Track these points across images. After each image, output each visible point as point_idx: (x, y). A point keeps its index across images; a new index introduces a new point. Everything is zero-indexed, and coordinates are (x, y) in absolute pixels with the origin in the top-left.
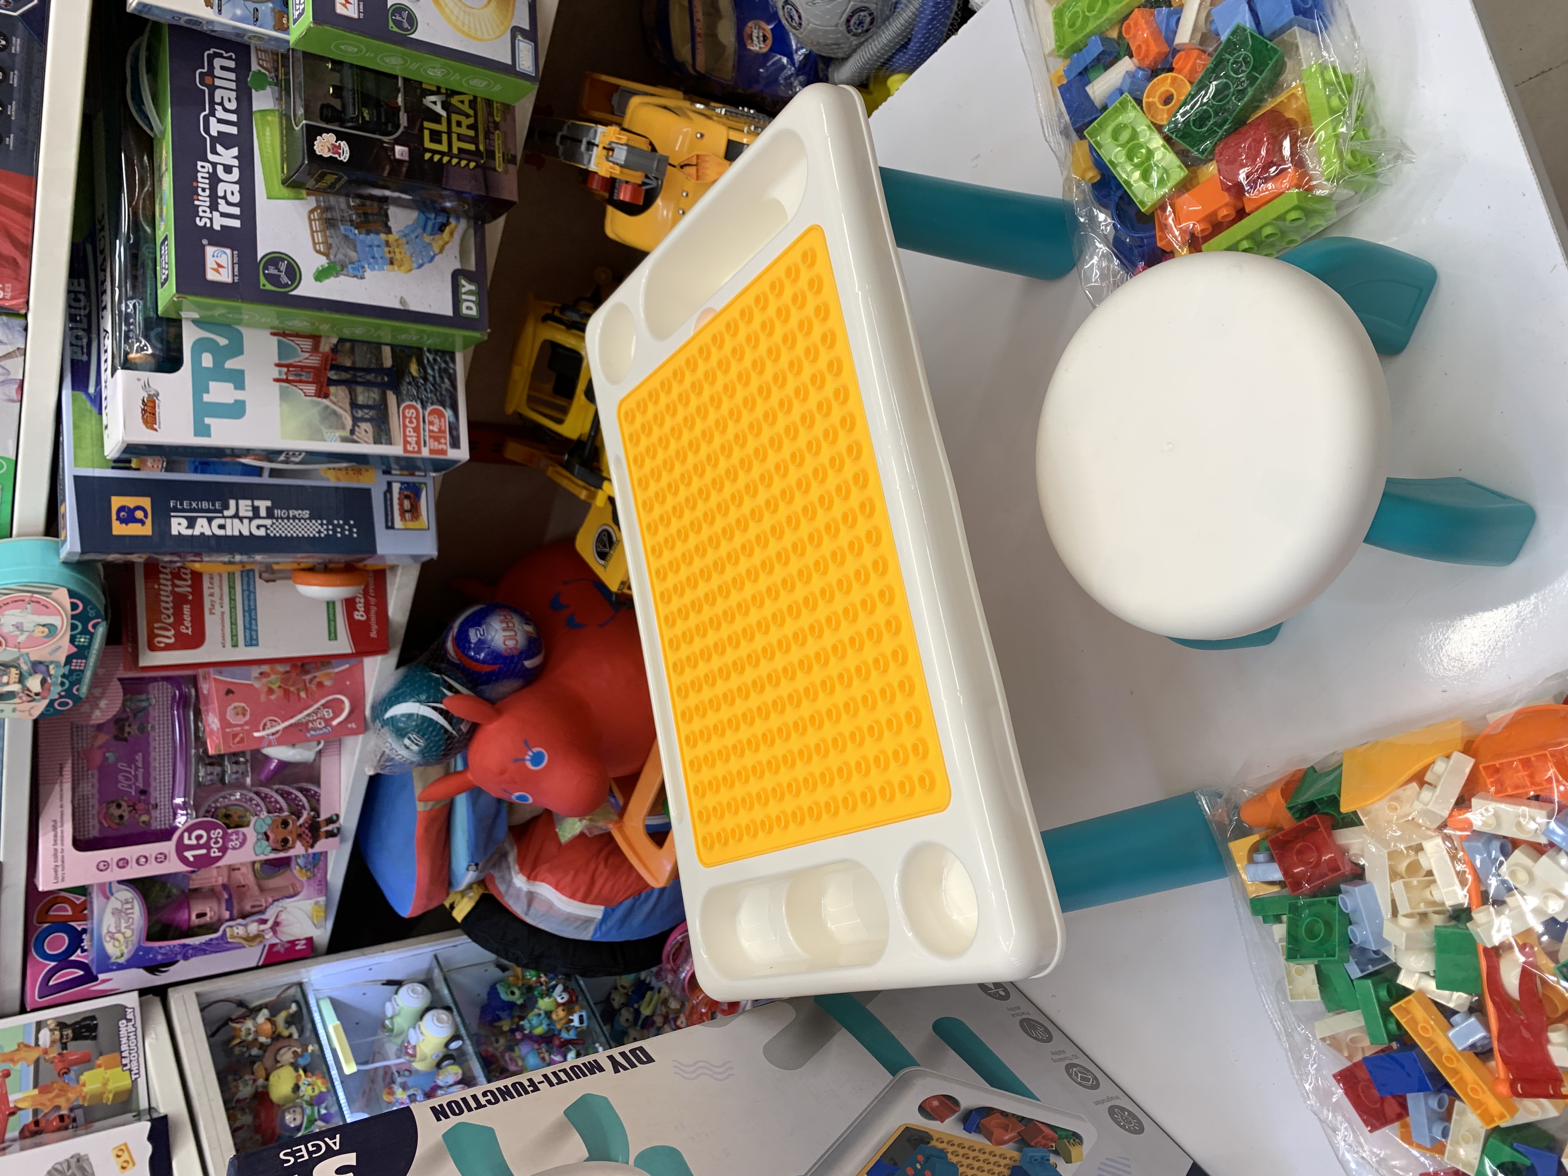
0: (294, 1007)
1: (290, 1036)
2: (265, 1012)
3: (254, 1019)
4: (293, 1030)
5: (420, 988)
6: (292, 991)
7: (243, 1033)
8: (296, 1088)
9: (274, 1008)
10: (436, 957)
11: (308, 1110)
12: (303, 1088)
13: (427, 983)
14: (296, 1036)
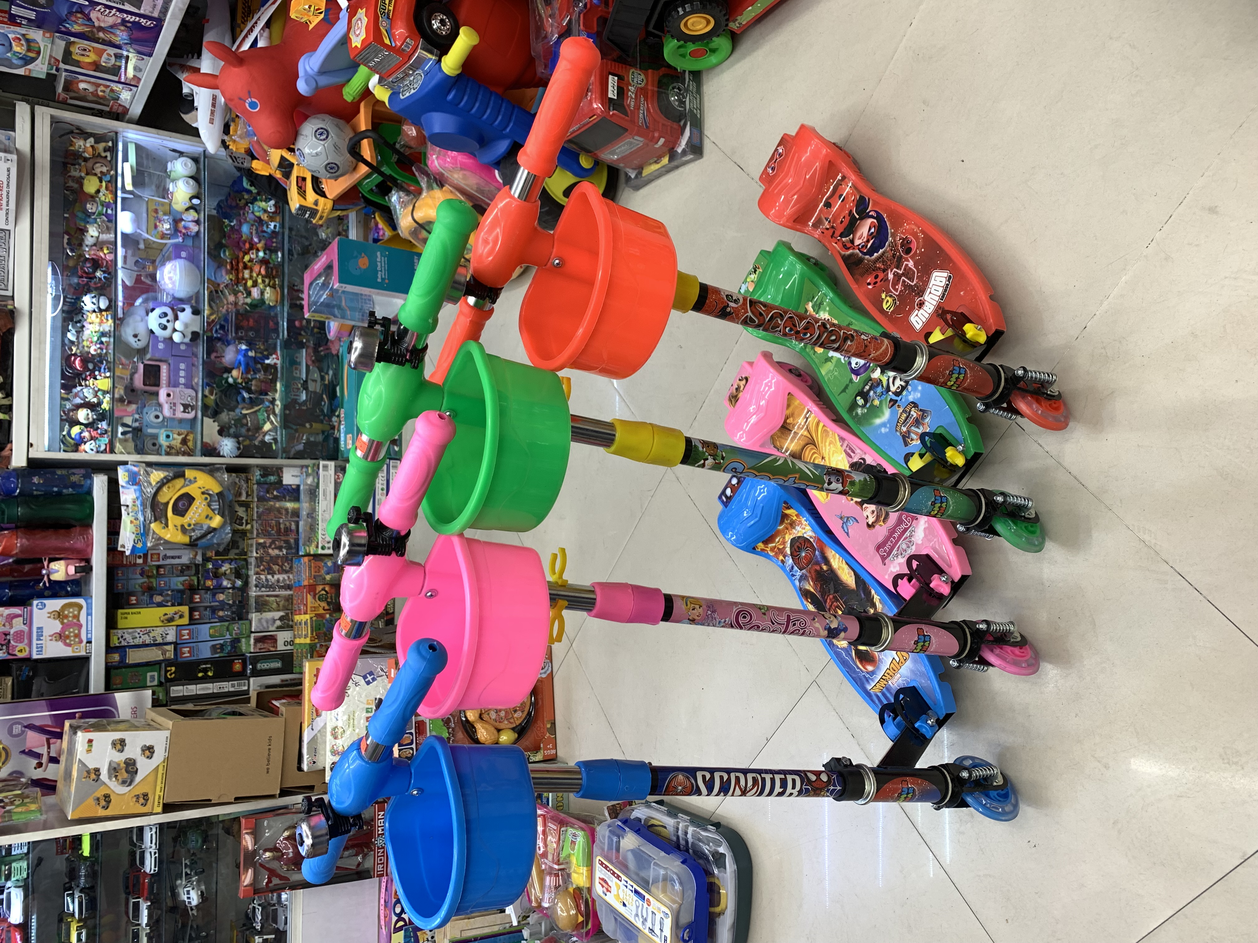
0: (110, 144)
1: (106, 157)
2: (91, 140)
3: (85, 140)
4: (108, 154)
5: (190, 163)
6: (113, 134)
7: (77, 147)
8: (98, 191)
9: (99, 139)
10: (204, 151)
11: (100, 208)
12: (101, 194)
13: (195, 160)
14: (109, 158)
